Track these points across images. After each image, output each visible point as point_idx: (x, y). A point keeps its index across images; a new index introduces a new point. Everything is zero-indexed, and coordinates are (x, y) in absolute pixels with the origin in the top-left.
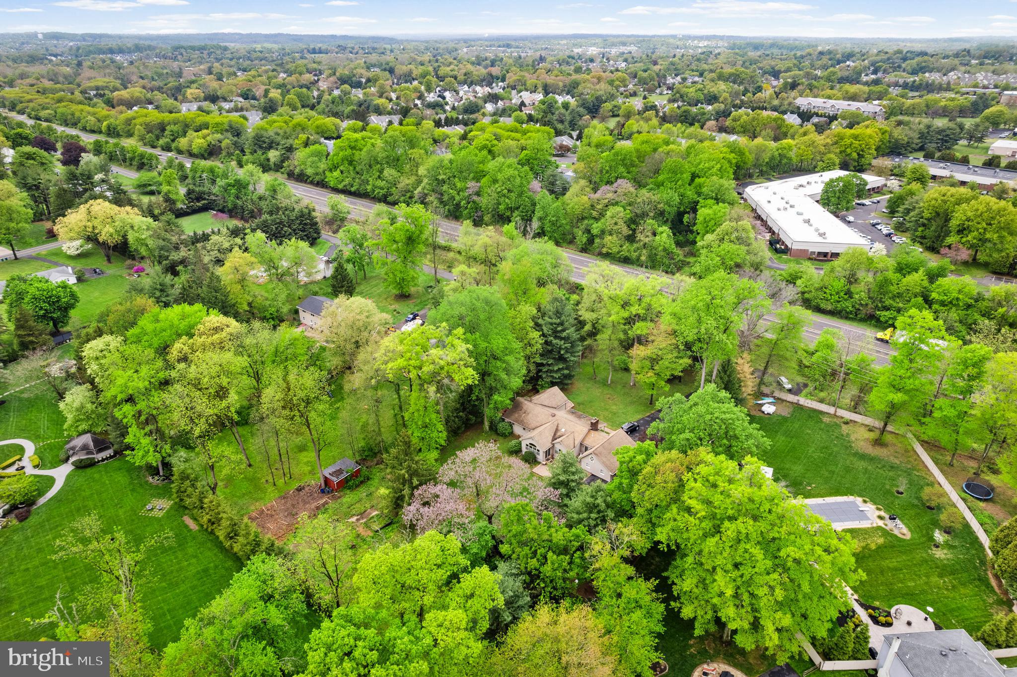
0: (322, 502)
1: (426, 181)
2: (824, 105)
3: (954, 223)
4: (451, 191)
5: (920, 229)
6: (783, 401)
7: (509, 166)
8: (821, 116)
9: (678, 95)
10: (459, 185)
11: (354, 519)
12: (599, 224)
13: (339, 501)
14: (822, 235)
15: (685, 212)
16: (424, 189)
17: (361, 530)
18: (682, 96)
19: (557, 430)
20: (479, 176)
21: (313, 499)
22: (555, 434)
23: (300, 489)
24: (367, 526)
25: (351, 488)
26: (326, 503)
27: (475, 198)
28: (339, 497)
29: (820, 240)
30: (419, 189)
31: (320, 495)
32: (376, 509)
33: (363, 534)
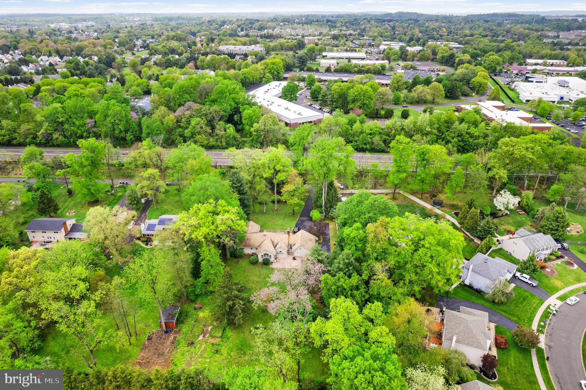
0: (172, 338)
1: (46, 124)
2: (235, 49)
3: (350, 98)
4: (72, 128)
5: (334, 104)
6: (345, 194)
7: (114, 105)
8: (240, 55)
9: (153, 51)
10: (77, 123)
11: (201, 337)
12: (189, 130)
13: (181, 333)
14: (300, 114)
15: (233, 115)
16: (46, 130)
17: (212, 341)
18: (155, 51)
19: (273, 242)
20: (92, 115)
21: (164, 339)
22: (273, 245)
23: (150, 339)
24: (212, 337)
25: (182, 322)
26: (175, 338)
27: (95, 129)
28: (180, 331)
29: (300, 116)
30: (42, 131)
31: (167, 335)
32: (209, 326)
33: (214, 342)
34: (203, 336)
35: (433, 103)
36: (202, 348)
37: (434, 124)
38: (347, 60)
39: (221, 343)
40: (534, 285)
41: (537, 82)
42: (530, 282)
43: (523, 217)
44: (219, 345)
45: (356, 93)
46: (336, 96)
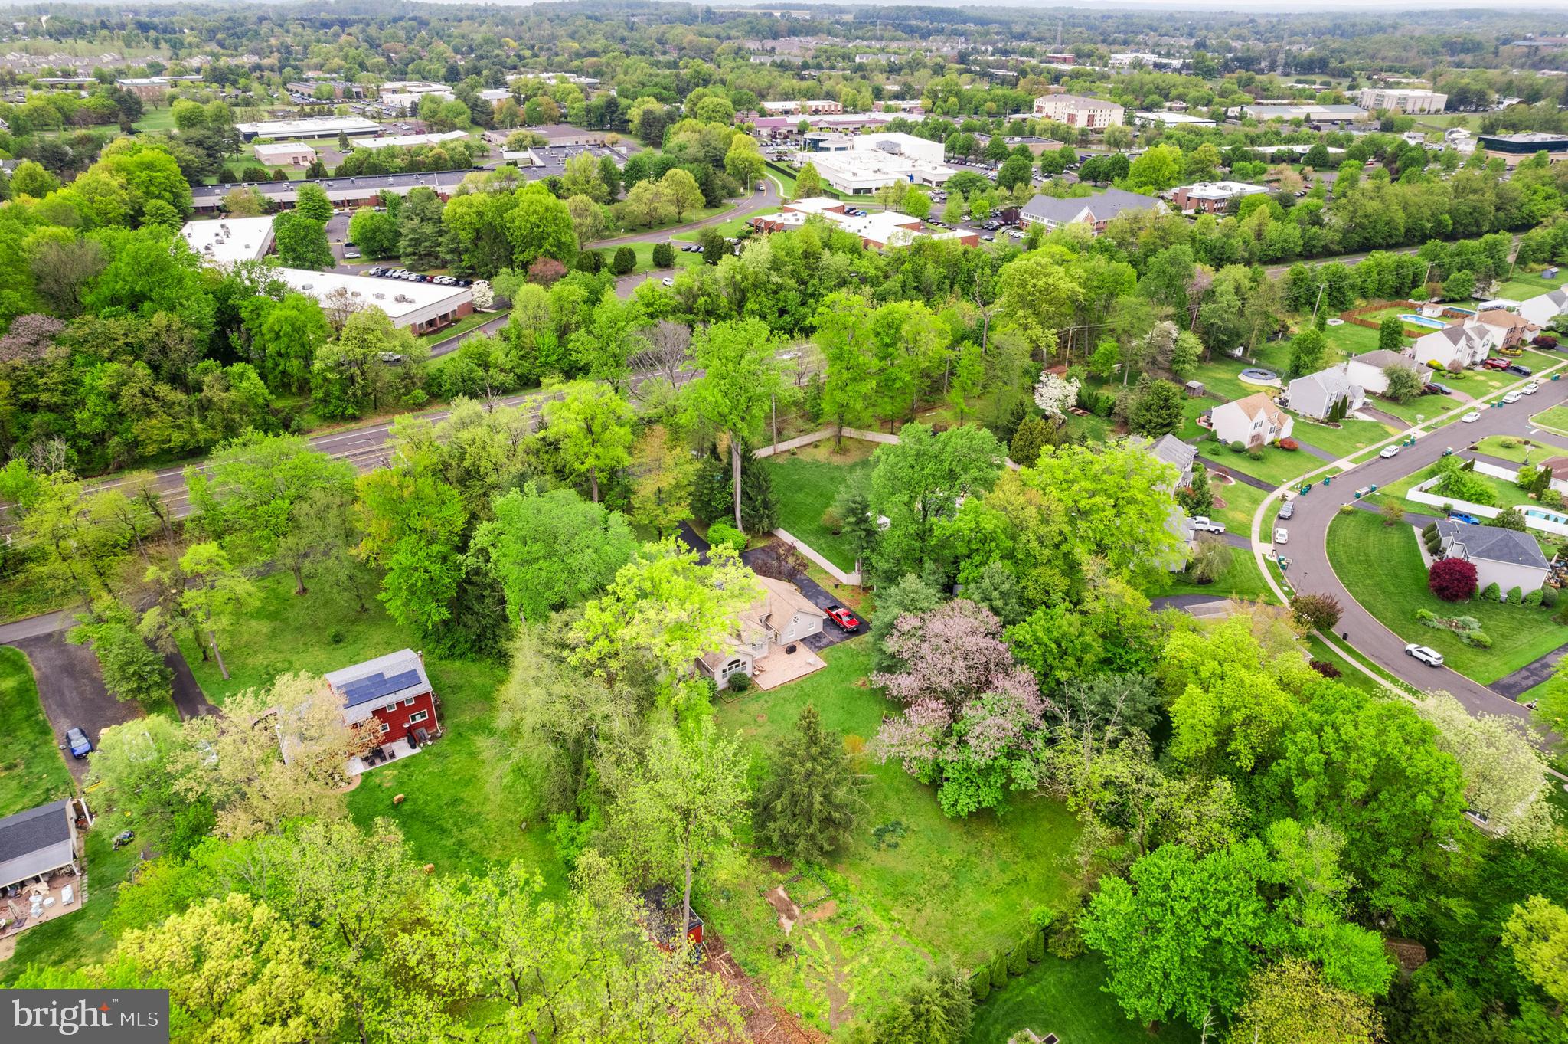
0: (722, 965)
3: (514, 236)
5: (465, 257)
11: (787, 923)
13: (728, 941)
14: (401, 299)
17: (819, 915)
24: (809, 906)
26: (730, 961)
28: (717, 939)
32: (772, 890)
33: (828, 914)
34: (791, 917)
35: (679, 221)
36: (821, 944)
37: (784, 264)
38: (336, 142)
39: (844, 907)
40: (1222, 530)
41: (837, 149)
42: (1213, 528)
43: (1088, 422)
44: (845, 914)
45: (533, 219)
46: (466, 238)
